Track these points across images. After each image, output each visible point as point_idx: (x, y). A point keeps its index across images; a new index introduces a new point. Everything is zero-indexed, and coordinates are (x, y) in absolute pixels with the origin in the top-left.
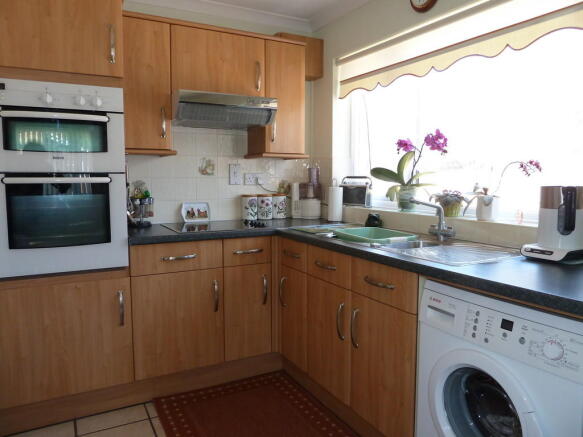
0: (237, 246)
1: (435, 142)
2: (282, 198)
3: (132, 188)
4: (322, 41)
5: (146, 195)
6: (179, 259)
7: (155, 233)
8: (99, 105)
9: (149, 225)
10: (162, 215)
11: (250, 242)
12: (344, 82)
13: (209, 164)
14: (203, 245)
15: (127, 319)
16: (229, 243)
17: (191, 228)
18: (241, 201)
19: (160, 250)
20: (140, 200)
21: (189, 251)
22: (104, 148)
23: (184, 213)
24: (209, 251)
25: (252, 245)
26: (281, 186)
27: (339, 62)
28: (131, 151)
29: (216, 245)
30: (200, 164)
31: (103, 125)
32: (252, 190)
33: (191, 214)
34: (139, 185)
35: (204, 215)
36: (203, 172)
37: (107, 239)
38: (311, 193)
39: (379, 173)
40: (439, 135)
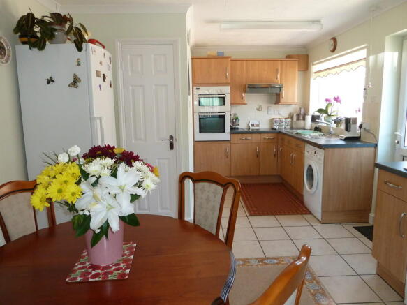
0: (266, 136)
1: (337, 99)
2: (289, 120)
3: (232, 116)
4: (307, 56)
5: (237, 118)
6: (246, 139)
7: (239, 130)
8: (223, 92)
9: (238, 129)
10: (242, 126)
11: (270, 135)
12: (315, 72)
13: (260, 107)
14: (254, 135)
15: (229, 156)
16: (262, 135)
17: (253, 130)
18: (272, 121)
19: (240, 136)
20: (235, 120)
21: (249, 137)
22: (224, 104)
23: (250, 125)
24: (255, 137)
25: (271, 136)
26: (290, 114)
27: (313, 65)
28: (232, 104)
29: (258, 135)
30: (257, 107)
31: (224, 98)
32: (277, 117)
33: (253, 125)
34: (235, 115)
35: (258, 126)
36: (258, 110)
37: (224, 132)
38: (301, 118)
39: (320, 111)
40: (338, 98)
